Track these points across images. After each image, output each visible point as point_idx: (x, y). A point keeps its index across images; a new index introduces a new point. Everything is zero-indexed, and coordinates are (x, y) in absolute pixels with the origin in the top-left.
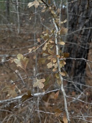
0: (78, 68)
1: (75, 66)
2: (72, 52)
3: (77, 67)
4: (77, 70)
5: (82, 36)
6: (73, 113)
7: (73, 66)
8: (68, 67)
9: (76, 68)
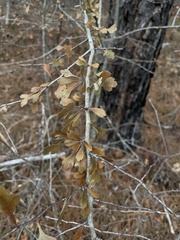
0: (131, 108)
1: (126, 102)
2: (122, 75)
3: (129, 105)
4: (128, 111)
5: (144, 43)
6: (116, 189)
7: (122, 102)
8: (112, 106)
9: (126, 107)
